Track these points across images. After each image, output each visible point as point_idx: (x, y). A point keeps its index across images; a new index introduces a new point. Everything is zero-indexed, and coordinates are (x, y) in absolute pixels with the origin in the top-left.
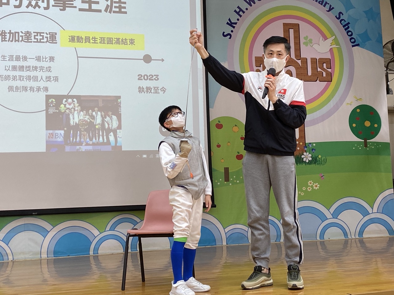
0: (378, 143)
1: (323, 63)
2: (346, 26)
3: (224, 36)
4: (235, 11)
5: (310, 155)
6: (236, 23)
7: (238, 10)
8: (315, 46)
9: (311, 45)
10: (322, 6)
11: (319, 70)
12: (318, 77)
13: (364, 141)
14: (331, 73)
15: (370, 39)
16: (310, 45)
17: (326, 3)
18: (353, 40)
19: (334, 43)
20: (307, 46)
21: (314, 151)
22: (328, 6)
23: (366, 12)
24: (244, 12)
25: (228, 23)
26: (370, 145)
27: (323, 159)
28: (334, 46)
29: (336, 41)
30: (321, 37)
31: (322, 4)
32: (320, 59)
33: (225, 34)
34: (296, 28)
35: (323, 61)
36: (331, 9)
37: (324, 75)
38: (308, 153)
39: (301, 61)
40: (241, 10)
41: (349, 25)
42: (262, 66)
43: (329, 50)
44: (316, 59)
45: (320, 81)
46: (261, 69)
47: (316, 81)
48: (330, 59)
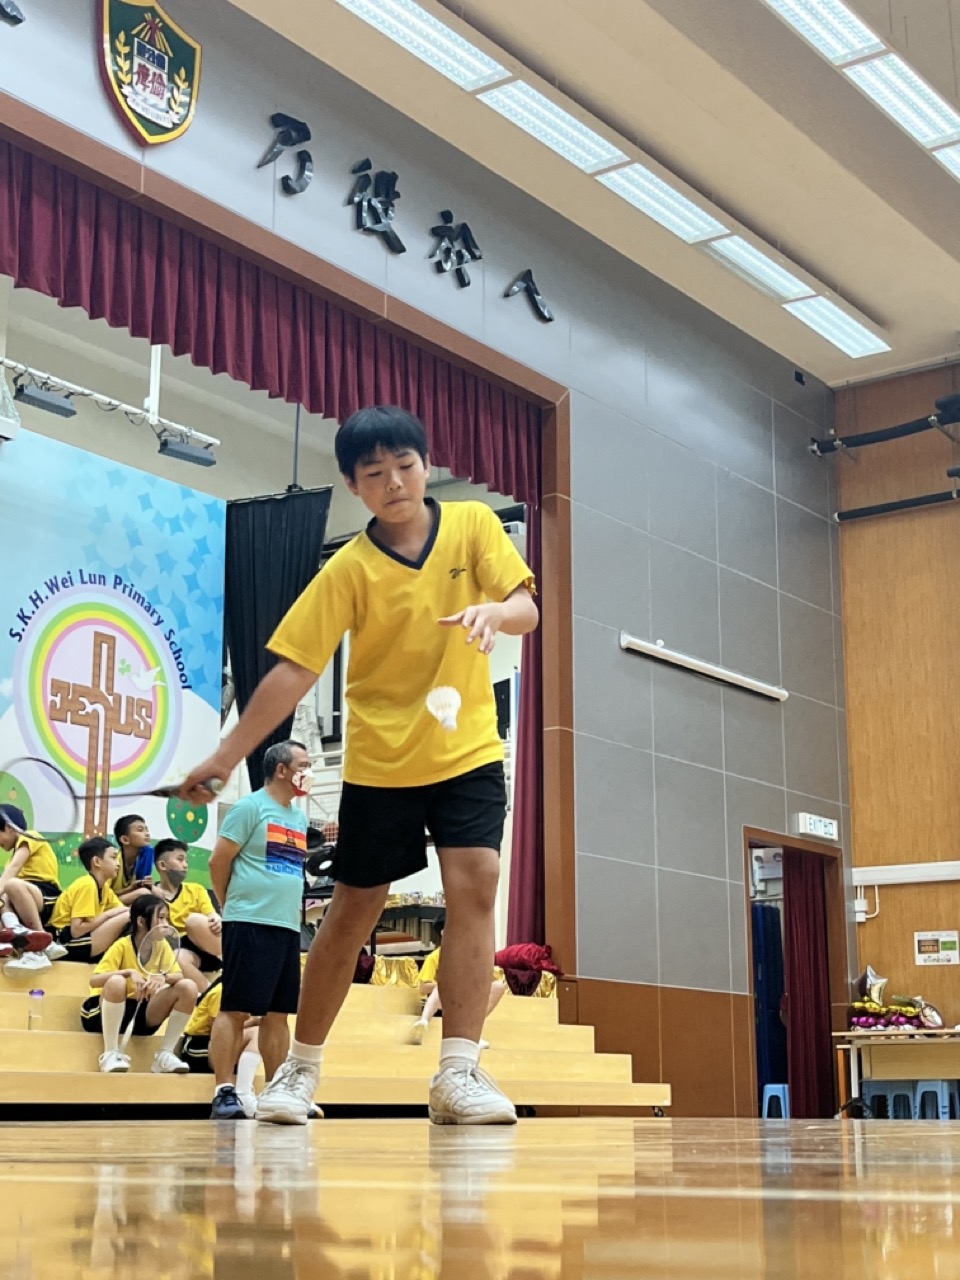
0: (201, 850)
1: (142, 708)
2: (177, 653)
3: (13, 635)
4: (31, 598)
6: (29, 618)
7: (34, 597)
8: (134, 678)
9: (129, 674)
10: (148, 615)
11: (136, 717)
12: (132, 729)
14: (151, 726)
15: (205, 681)
16: (127, 674)
17: (154, 611)
18: (184, 678)
19: (159, 677)
20: (123, 674)
22: (156, 616)
23: (205, 637)
24: (42, 602)
25: (19, 616)
28: (159, 683)
29: (161, 675)
30: (143, 666)
31: (148, 611)
32: (139, 700)
33: (14, 632)
34: (111, 642)
35: (142, 704)
36: (159, 622)
37: (142, 726)
39: (114, 699)
40: (39, 597)
41: (181, 653)
42: (59, 695)
43: (150, 687)
44: (133, 699)
45: (136, 736)
46: (58, 699)
47: (130, 734)
48: (151, 703)
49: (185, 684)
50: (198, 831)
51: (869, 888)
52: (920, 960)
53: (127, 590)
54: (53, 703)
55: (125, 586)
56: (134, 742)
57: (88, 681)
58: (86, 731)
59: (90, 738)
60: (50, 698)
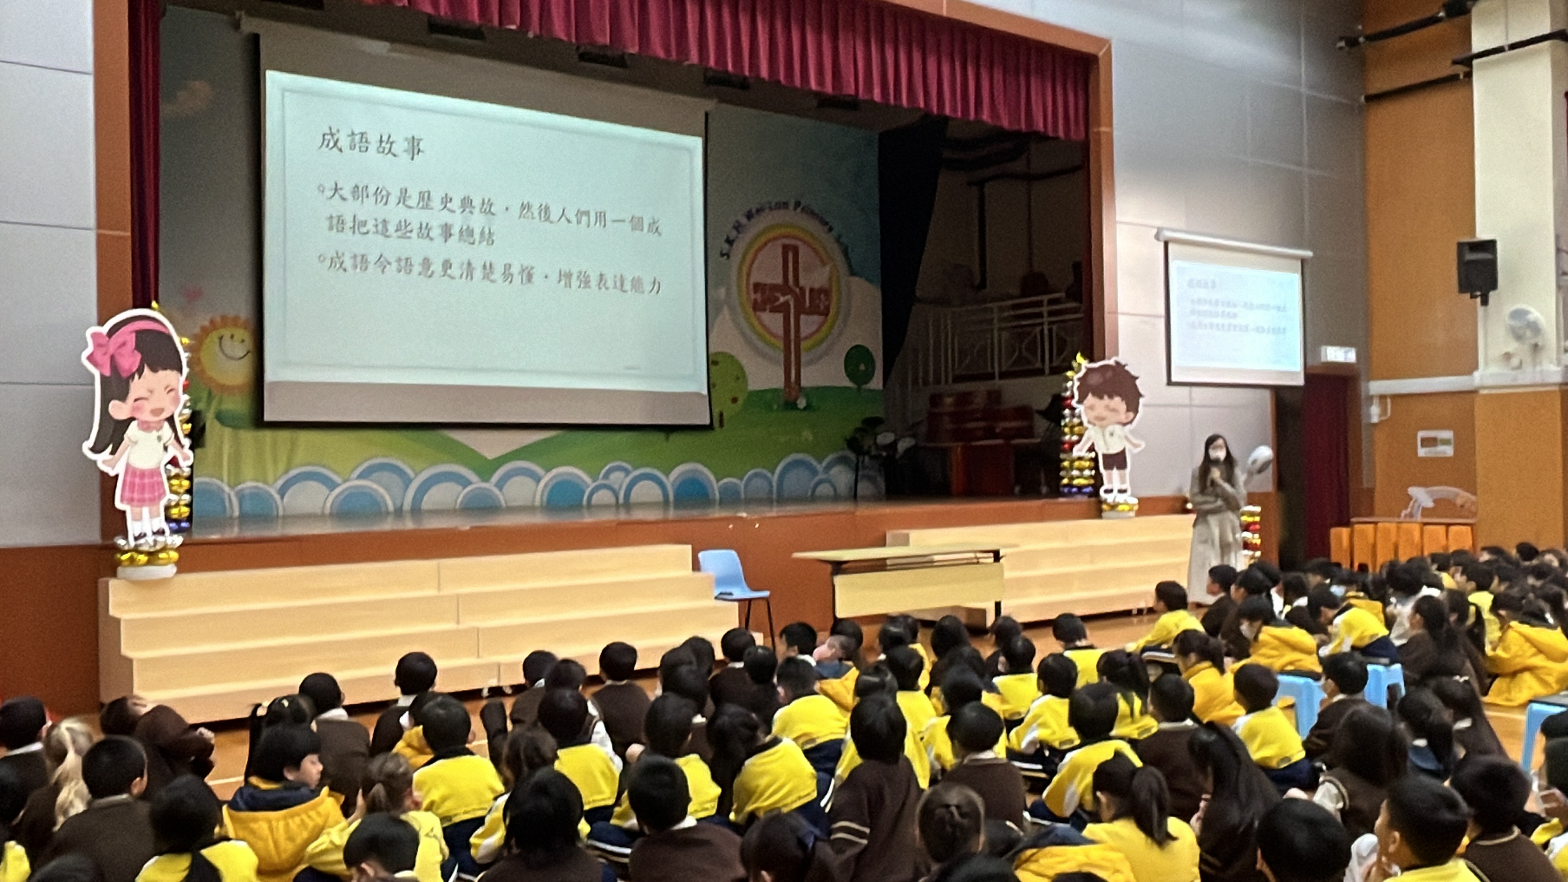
1: (821, 294)
3: (722, 255)
4: (734, 226)
5: (805, 401)
7: (737, 226)
8: (814, 273)
9: (810, 271)
11: (817, 301)
12: (815, 310)
13: (857, 387)
14: (828, 306)
16: (808, 271)
17: (826, 223)
18: (851, 269)
19: (832, 270)
20: (805, 272)
22: (828, 226)
24: (742, 228)
25: (726, 240)
26: (865, 393)
27: (817, 406)
28: (833, 274)
29: (835, 269)
30: (820, 262)
32: (818, 289)
34: (795, 250)
35: (820, 291)
36: (830, 230)
37: (822, 307)
38: (803, 398)
39: (800, 290)
40: (740, 225)
41: (848, 251)
42: (759, 293)
43: (827, 278)
44: (814, 289)
45: (818, 315)
46: (758, 297)
47: (813, 314)
48: (828, 290)
49: (853, 273)
50: (869, 376)
51: (1383, 397)
52: (1422, 452)
54: (755, 300)
55: (803, 207)
56: (816, 319)
57: (779, 280)
58: (779, 317)
59: (785, 319)
60: (753, 296)
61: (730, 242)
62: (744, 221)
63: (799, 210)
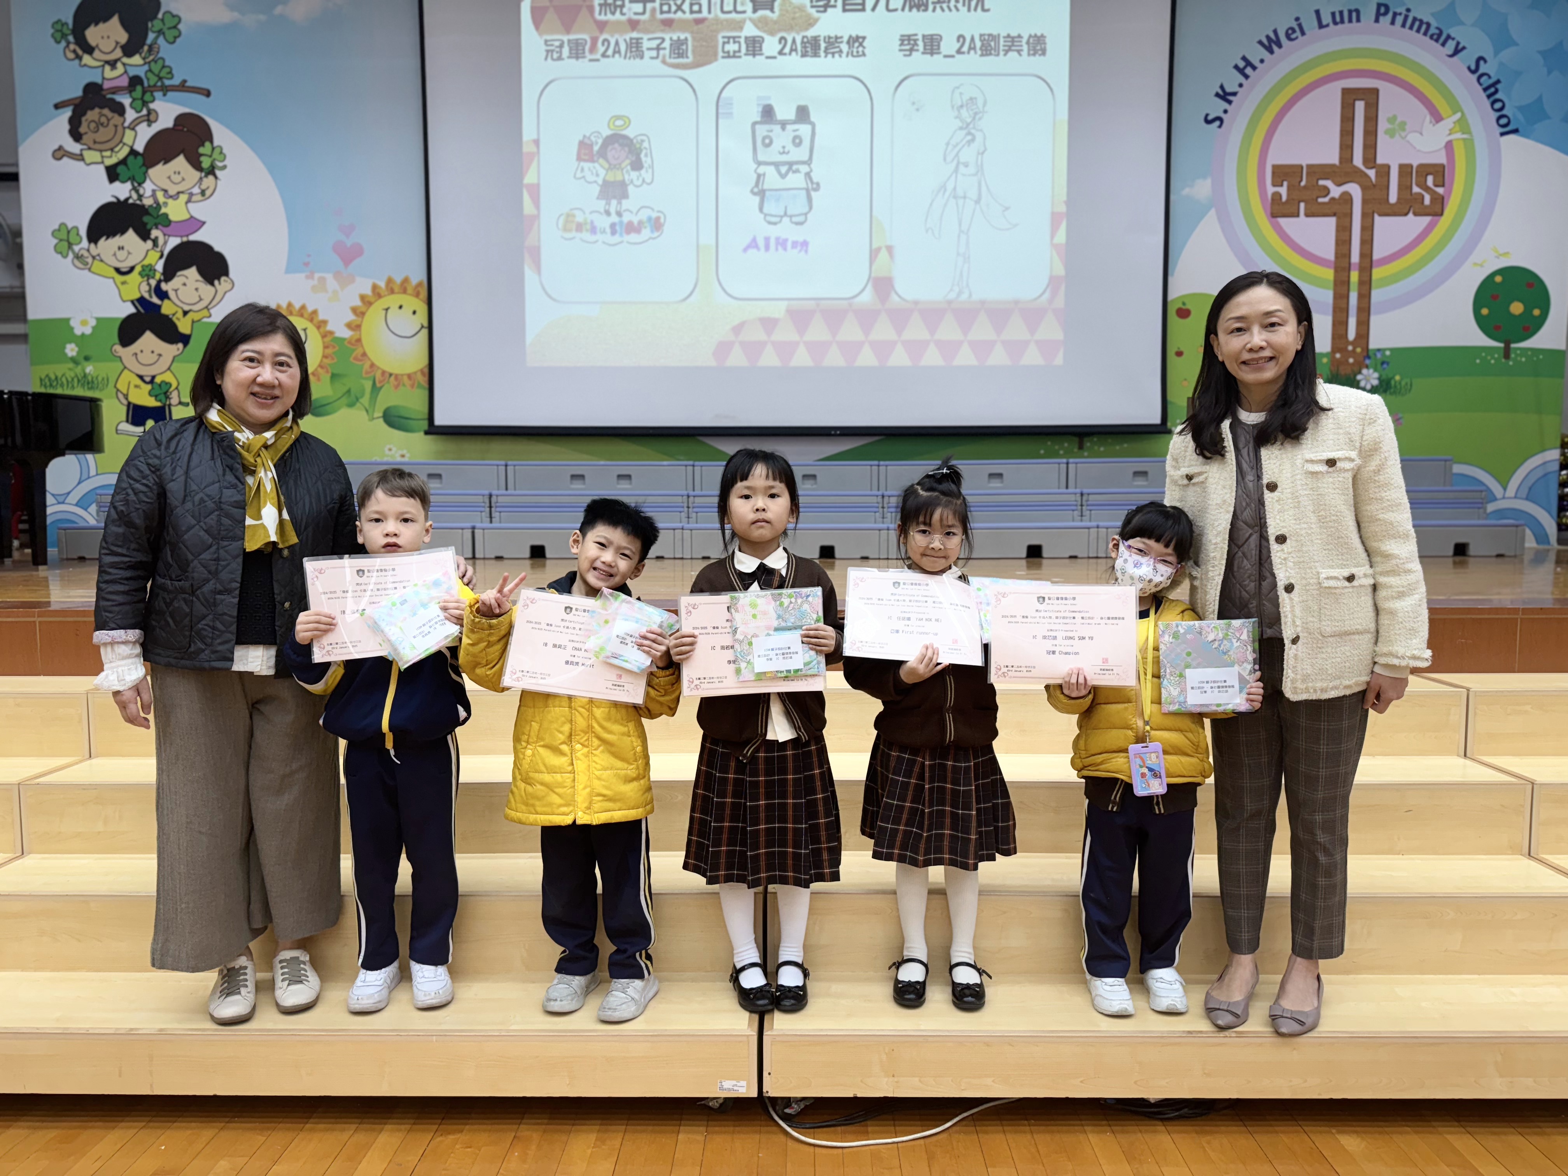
0: (1536, 351)
1: (1427, 175)
2: (1491, 90)
3: (1208, 121)
4: (1236, 67)
5: (1376, 375)
6: (1234, 94)
7: (1242, 64)
8: (1413, 138)
9: (1403, 134)
10: (1437, 46)
11: (1416, 189)
12: (1411, 207)
13: (1502, 345)
14: (1443, 198)
15: (1546, 117)
16: (1400, 135)
17: (1449, 37)
18: (1503, 121)
19: (1457, 128)
20: (1392, 136)
21: (1385, 366)
22: (1451, 45)
23: (1545, 54)
24: (1254, 68)
25: (1217, 95)
26: (1517, 355)
27: (1403, 383)
28: (1459, 135)
29: (1463, 125)
30: (1428, 118)
31: (1437, 41)
32: (1421, 166)
33: (1210, 118)
34: (1371, 97)
35: (1425, 170)
36: (1457, 51)
37: (1427, 200)
38: (1371, 371)
39: (1377, 173)
40: (1249, 63)
41: (1499, 86)
42: (1285, 184)
43: (1443, 144)
44: (1411, 166)
45: (1415, 214)
46: (1283, 191)
47: (1406, 214)
48: (1443, 166)
49: (1507, 128)
50: (1531, 327)
53: (1399, 20)
54: (1277, 196)
55: (1395, 14)
56: (1414, 224)
57: (1332, 157)
58: (1331, 222)
59: (1338, 230)
60: (1271, 190)
61: (1225, 96)
62: (1256, 53)
63: (1386, 20)
